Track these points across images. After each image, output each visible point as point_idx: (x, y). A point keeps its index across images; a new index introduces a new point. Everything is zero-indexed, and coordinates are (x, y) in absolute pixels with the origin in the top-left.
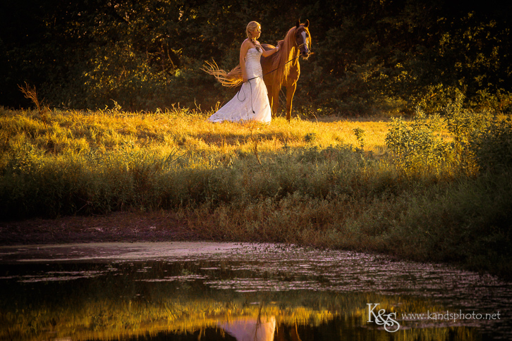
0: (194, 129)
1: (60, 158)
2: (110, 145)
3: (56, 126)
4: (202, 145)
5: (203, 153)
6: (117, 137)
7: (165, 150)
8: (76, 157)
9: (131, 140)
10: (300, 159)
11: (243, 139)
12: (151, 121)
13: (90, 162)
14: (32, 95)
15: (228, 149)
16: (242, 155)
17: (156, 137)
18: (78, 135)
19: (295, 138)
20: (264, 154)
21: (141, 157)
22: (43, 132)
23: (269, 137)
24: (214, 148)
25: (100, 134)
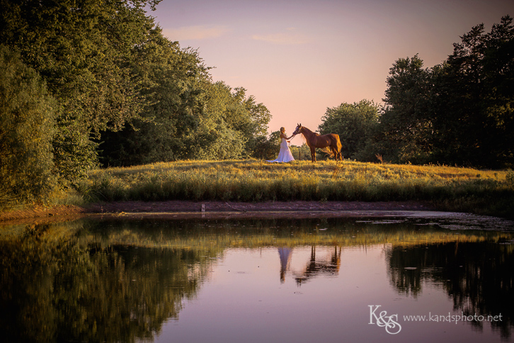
0: (437, 172)
1: (389, 181)
2: (407, 177)
3: (388, 169)
4: (440, 177)
5: (440, 180)
6: (409, 174)
7: (426, 179)
8: (395, 181)
9: (415, 175)
10: (474, 183)
11: (454, 176)
12: (422, 168)
13: (400, 183)
14: (380, 158)
15: (449, 179)
16: (454, 181)
17: (424, 175)
18: (396, 173)
19: (473, 176)
20: (461, 182)
21: (418, 181)
22: (384, 172)
23: (464, 175)
24: (444, 178)
25: (403, 173)
